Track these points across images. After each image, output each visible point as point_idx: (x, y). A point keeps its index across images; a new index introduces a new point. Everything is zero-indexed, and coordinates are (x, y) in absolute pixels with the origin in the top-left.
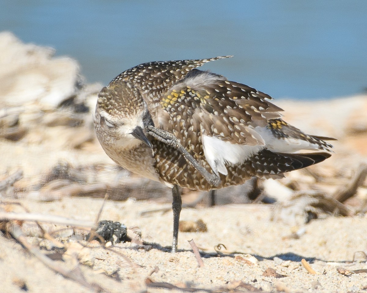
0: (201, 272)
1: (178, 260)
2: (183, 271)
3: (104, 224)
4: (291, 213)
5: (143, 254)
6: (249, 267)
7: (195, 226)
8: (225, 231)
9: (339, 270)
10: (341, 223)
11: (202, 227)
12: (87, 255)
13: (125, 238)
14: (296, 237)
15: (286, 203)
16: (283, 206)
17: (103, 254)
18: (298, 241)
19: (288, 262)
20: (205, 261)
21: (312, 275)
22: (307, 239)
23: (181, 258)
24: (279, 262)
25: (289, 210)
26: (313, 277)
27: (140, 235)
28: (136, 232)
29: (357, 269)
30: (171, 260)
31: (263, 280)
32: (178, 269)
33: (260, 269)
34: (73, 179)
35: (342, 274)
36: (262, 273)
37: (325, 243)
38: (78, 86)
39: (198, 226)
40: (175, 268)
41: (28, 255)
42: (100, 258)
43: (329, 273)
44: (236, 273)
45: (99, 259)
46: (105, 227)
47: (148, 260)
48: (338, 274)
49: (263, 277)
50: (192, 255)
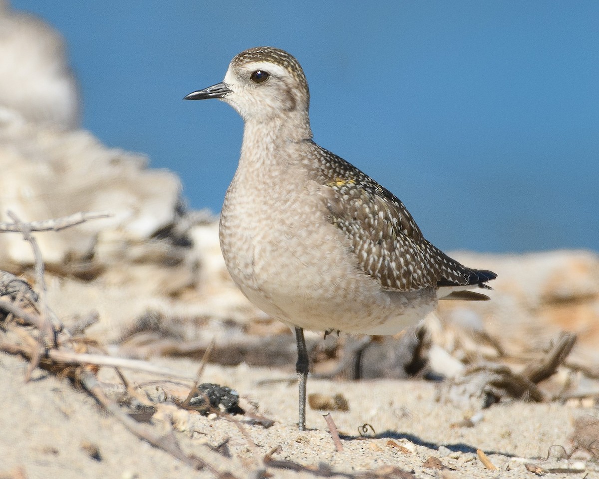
0: (339, 457)
1: (308, 440)
2: (314, 455)
3: (207, 388)
4: (464, 392)
5: (260, 431)
6: (405, 455)
7: (332, 402)
8: (373, 412)
9: (528, 466)
10: (532, 410)
11: (342, 405)
12: (184, 423)
13: (235, 409)
14: (470, 424)
15: (459, 378)
16: (453, 383)
17: (204, 427)
18: (472, 430)
19: (459, 453)
20: (346, 444)
21: (491, 470)
22: (485, 428)
23: (312, 439)
24: (446, 452)
25: (462, 388)
26: (491, 473)
27: (257, 408)
28: (252, 402)
29: (552, 468)
30: (299, 440)
31: (423, 472)
32: (308, 452)
33: (419, 459)
34: (166, 334)
35: (533, 472)
36: (422, 464)
37: (509, 434)
38: (179, 210)
39: (336, 403)
40: (303, 451)
41: (104, 413)
42: (200, 431)
43: (515, 469)
44: (386, 462)
45: (199, 433)
46: (208, 392)
47: (267, 438)
48: (526, 471)
49: (423, 469)
50: (327, 436)
